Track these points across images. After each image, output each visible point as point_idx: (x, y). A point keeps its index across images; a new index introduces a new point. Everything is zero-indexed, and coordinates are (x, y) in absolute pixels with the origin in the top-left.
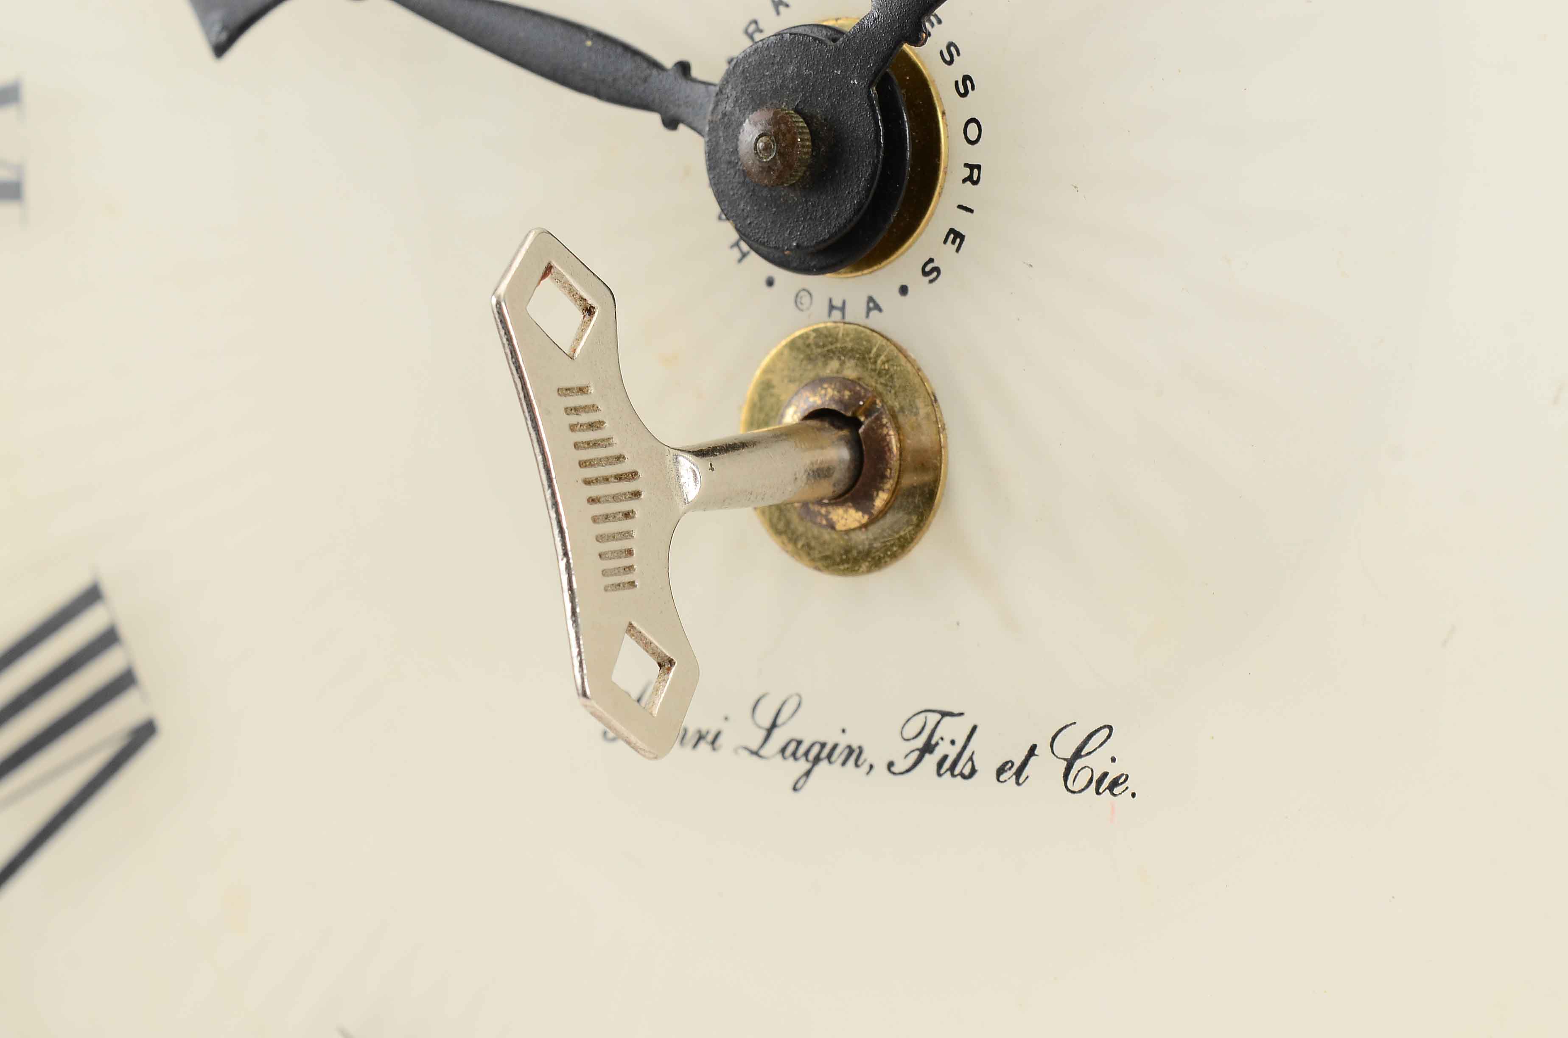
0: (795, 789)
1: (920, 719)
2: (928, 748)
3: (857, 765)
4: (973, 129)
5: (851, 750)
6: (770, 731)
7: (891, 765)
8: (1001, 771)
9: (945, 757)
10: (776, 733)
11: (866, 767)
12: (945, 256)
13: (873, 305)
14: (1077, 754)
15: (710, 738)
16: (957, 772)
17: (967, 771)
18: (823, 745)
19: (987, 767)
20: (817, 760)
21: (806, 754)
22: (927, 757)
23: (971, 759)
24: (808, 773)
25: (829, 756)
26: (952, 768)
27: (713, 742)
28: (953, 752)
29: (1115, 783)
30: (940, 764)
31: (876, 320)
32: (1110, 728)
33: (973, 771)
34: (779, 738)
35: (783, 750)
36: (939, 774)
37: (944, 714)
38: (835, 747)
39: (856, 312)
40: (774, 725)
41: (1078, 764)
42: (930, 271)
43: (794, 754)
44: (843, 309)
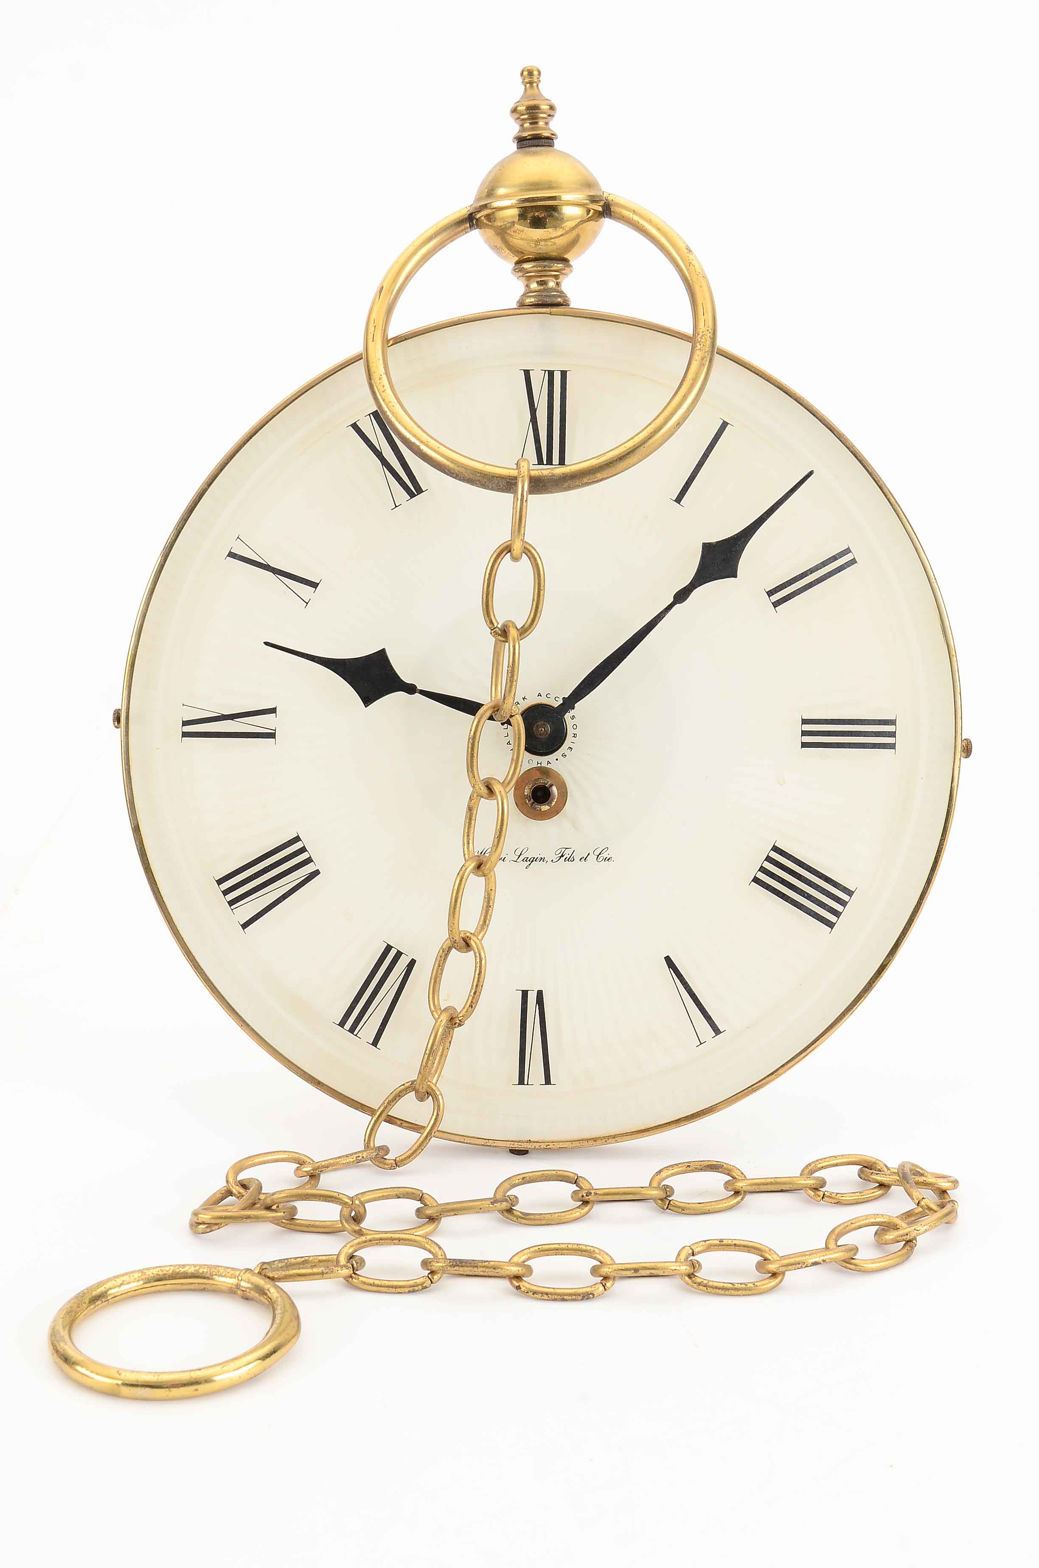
0: (526, 868)
1: (560, 850)
2: (562, 856)
3: (543, 861)
4: (575, 727)
5: (542, 858)
6: (519, 856)
7: (552, 860)
8: (581, 859)
9: (566, 858)
10: (521, 856)
11: (546, 861)
12: (568, 752)
13: (549, 763)
14: (600, 854)
15: (502, 859)
16: (570, 860)
17: (572, 860)
18: (534, 858)
19: (577, 859)
20: (532, 861)
21: (529, 860)
22: (562, 858)
23: (573, 857)
24: (530, 864)
25: (536, 860)
26: (568, 860)
27: (503, 860)
28: (568, 857)
29: (609, 859)
30: (565, 859)
31: (549, 766)
32: (608, 848)
33: (574, 860)
34: (522, 857)
35: (523, 860)
36: (565, 861)
37: (566, 848)
38: (538, 858)
39: (544, 765)
40: (521, 855)
41: (600, 856)
42: (564, 755)
43: (526, 861)
44: (541, 764)
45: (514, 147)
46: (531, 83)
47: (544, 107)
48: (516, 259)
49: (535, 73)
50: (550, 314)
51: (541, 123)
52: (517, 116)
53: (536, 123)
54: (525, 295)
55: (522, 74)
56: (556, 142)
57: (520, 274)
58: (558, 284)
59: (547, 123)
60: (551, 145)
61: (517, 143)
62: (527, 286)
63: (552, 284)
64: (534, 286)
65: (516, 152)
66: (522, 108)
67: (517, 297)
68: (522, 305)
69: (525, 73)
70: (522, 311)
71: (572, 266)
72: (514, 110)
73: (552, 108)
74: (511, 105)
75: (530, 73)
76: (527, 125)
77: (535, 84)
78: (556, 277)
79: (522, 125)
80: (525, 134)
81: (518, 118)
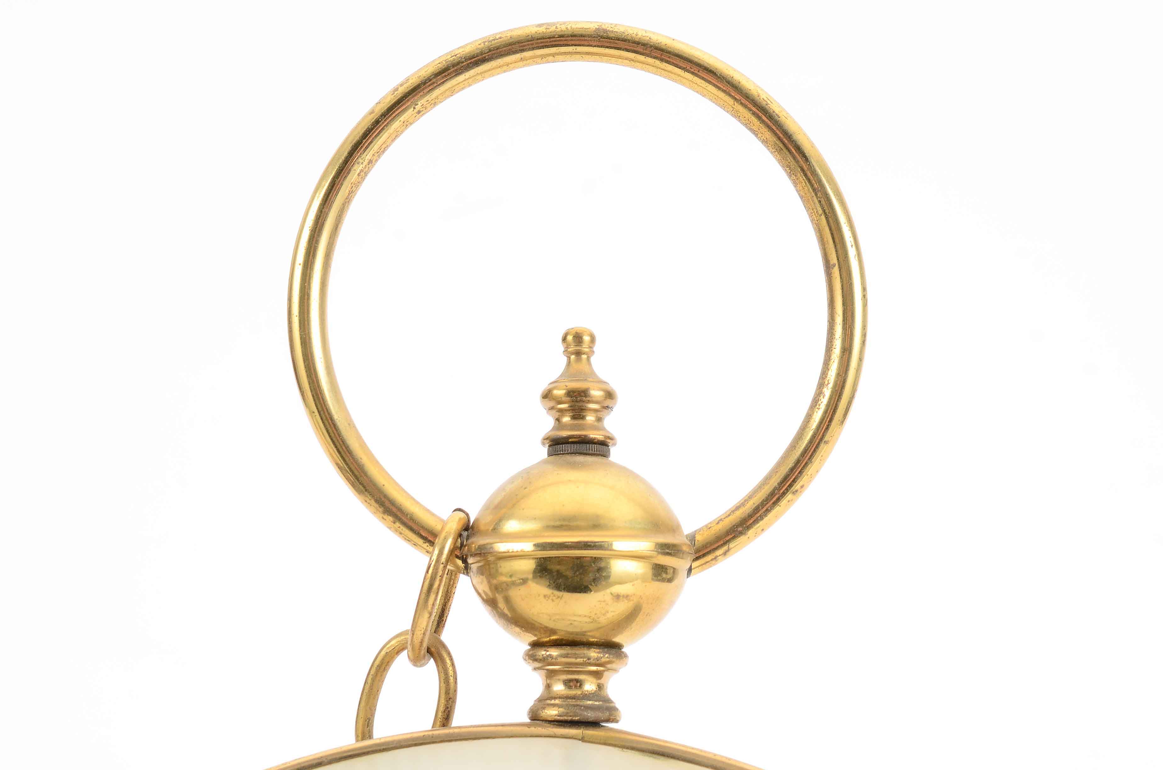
45: (543, 452)
46: (578, 354)
47: (596, 393)
48: (533, 638)
49: (586, 338)
50: (583, 739)
51: (590, 418)
52: (552, 404)
53: (583, 418)
54: (544, 701)
55: (564, 339)
56: (613, 450)
57: (537, 665)
58: (600, 687)
59: (599, 419)
60: (605, 455)
61: (550, 446)
62: (548, 687)
63: (590, 686)
64: (559, 688)
65: (544, 462)
66: (559, 393)
67: (529, 702)
68: (535, 717)
69: (570, 338)
70: (533, 730)
71: (626, 656)
72: (547, 395)
73: (610, 395)
74: (543, 386)
75: (578, 338)
76: (566, 419)
77: (584, 357)
78: (597, 675)
79: (558, 420)
80: (565, 434)
81: (552, 408)
